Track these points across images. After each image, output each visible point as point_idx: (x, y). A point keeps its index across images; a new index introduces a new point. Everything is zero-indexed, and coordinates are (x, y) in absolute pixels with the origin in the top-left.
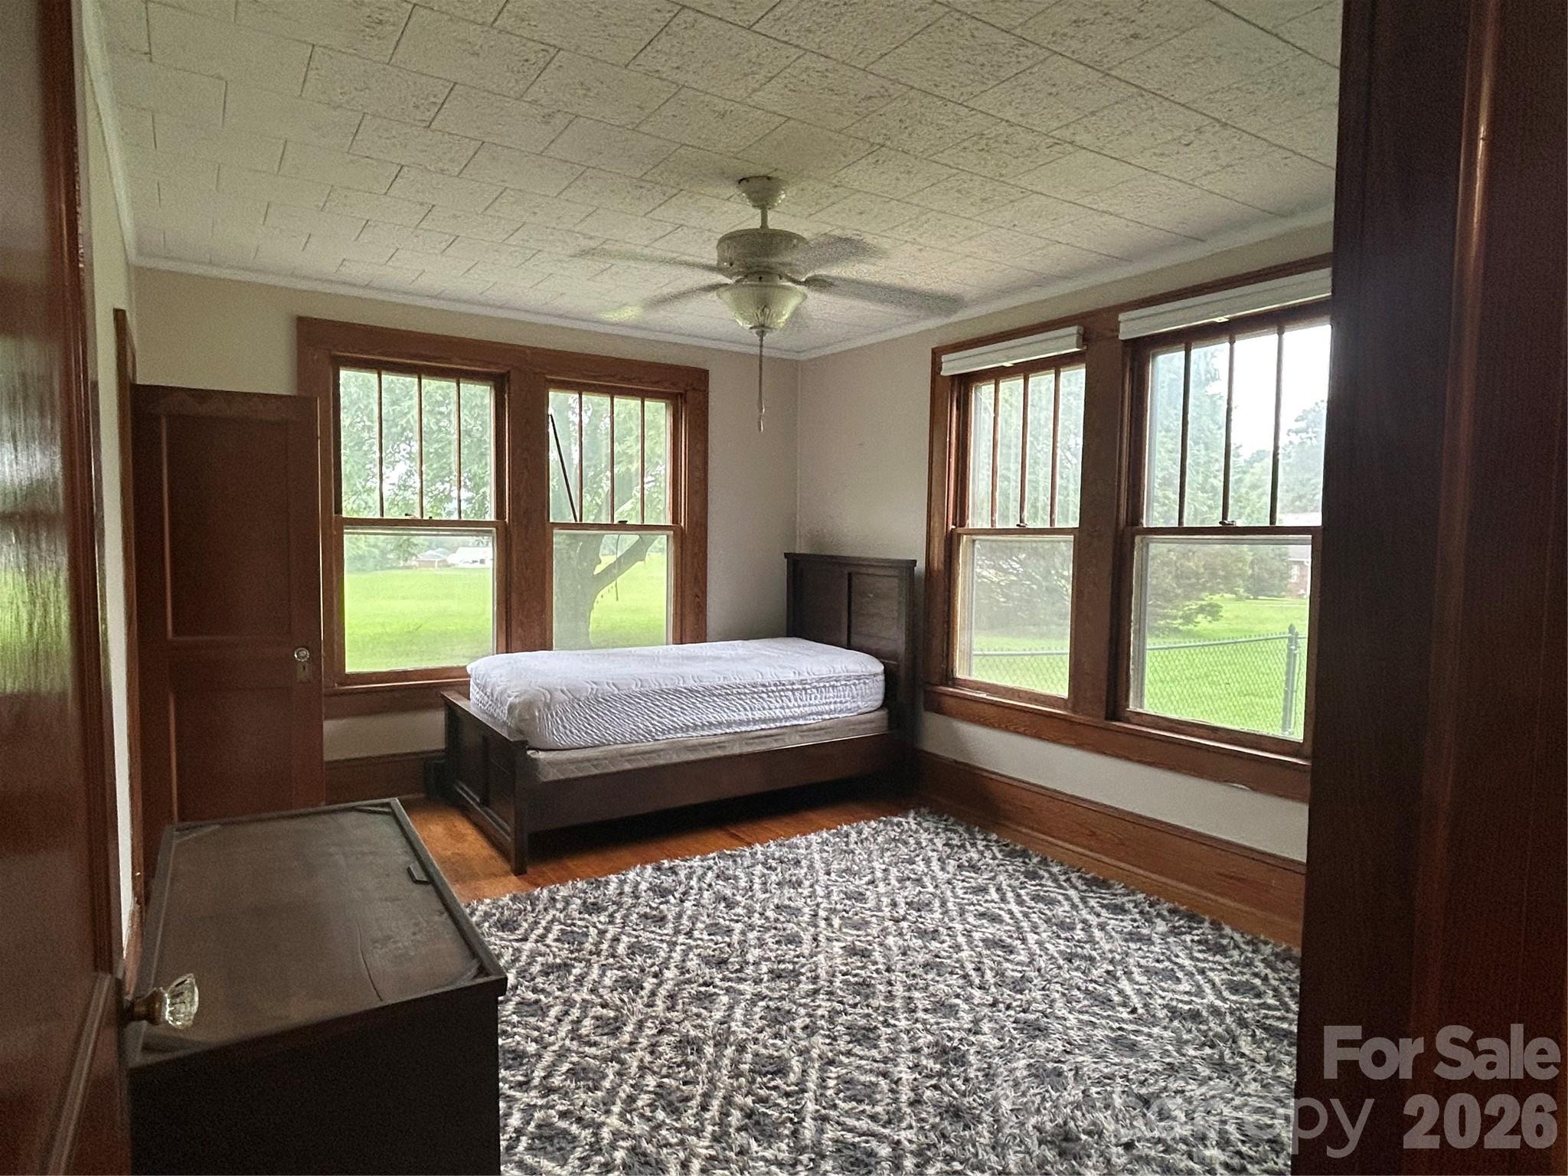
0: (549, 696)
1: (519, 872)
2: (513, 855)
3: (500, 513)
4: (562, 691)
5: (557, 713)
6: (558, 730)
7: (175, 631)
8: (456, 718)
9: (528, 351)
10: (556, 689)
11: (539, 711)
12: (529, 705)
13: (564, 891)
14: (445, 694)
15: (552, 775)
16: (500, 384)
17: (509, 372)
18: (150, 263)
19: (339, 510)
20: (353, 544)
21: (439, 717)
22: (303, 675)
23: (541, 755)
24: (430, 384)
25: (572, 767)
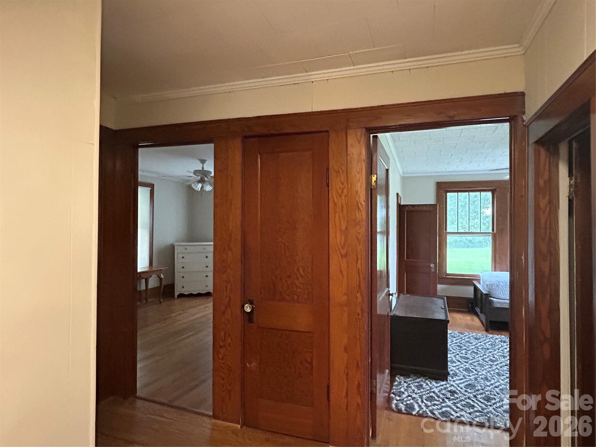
0: (498, 283)
1: (487, 330)
2: (485, 326)
3: (493, 230)
4: (503, 282)
5: (500, 288)
6: (501, 293)
7: (406, 259)
8: (476, 289)
9: (502, 182)
10: (500, 281)
11: (495, 287)
12: (492, 285)
13: (497, 337)
14: (473, 281)
15: (498, 306)
16: (493, 192)
17: (496, 188)
18: (406, 175)
19: (446, 230)
20: (450, 239)
21: (472, 288)
22: (433, 270)
23: (495, 300)
24: (472, 194)
25: (504, 304)
